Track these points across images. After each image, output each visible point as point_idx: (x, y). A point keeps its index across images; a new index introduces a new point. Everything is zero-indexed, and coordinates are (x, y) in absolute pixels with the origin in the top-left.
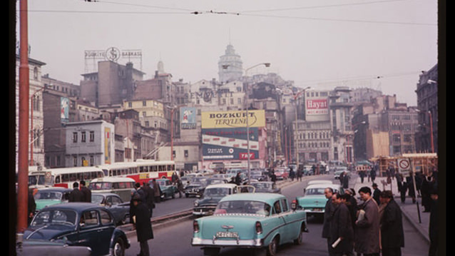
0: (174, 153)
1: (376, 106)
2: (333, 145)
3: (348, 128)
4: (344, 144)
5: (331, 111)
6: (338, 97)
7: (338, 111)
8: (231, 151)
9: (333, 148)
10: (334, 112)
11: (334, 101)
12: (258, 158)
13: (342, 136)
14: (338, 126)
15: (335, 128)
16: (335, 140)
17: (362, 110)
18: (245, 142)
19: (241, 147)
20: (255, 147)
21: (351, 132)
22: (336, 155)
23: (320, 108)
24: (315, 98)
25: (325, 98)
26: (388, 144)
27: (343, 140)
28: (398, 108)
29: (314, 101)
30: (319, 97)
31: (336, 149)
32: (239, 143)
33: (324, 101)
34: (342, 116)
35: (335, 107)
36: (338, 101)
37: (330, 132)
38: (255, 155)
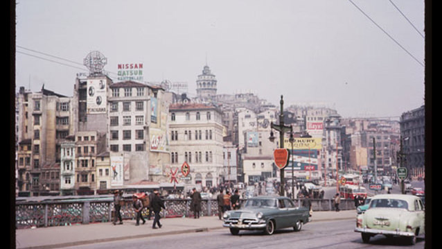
0: (254, 164)
1: (355, 128)
2: (328, 156)
3: (338, 145)
4: (336, 156)
5: (327, 132)
6: (332, 122)
7: (332, 132)
8: (299, 164)
9: (328, 160)
10: (329, 132)
11: (329, 124)
12: (317, 169)
13: (335, 150)
14: (332, 143)
15: (329, 144)
16: (330, 152)
17: (345, 131)
18: (308, 159)
19: (305, 162)
20: (315, 162)
21: (340, 148)
22: (330, 165)
23: (317, 129)
24: (314, 121)
25: (322, 121)
26: (366, 156)
27: (335, 154)
28: (370, 129)
29: (314, 124)
30: (317, 121)
31: (330, 160)
32: (305, 159)
33: (320, 124)
34: (334, 136)
35: (329, 129)
36: (332, 125)
37: (325, 147)
38: (316, 167)
